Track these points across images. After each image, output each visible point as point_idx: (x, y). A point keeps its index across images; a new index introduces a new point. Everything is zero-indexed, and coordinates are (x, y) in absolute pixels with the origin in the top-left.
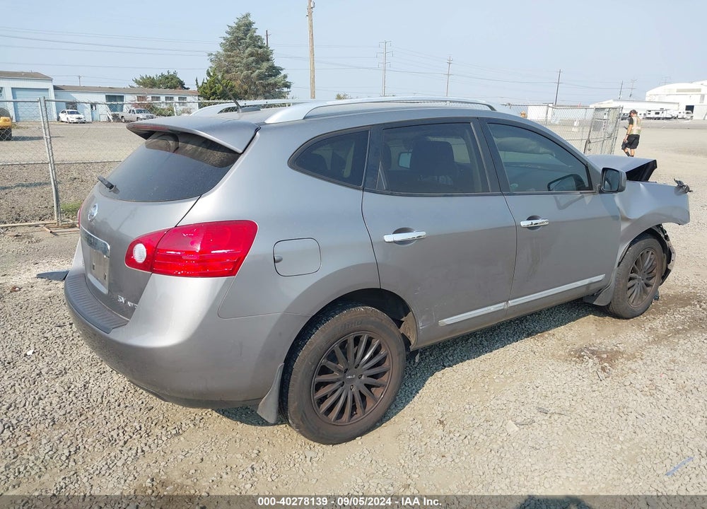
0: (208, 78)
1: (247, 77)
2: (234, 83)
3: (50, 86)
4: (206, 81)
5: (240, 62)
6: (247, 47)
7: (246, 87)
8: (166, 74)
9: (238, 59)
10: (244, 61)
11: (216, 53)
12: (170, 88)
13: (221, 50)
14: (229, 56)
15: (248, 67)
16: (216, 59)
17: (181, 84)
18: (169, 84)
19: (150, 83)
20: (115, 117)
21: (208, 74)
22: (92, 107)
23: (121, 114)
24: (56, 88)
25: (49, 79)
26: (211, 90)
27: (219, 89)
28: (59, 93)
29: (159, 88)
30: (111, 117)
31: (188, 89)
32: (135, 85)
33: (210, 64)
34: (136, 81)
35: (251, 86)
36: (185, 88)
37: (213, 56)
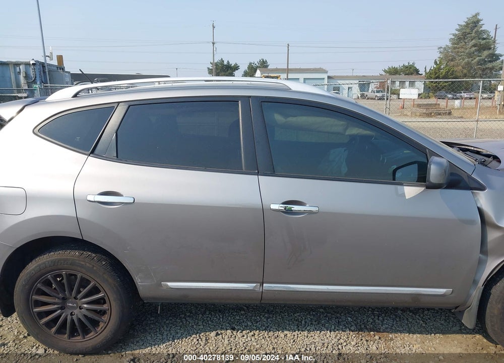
0: (435, 66)
1: (468, 63)
2: (455, 69)
3: (325, 76)
4: (432, 68)
5: (463, 52)
6: (472, 40)
7: (465, 71)
8: (407, 64)
9: (463, 50)
10: (467, 51)
11: (445, 46)
12: (407, 74)
13: (449, 44)
14: (455, 48)
15: (470, 55)
16: (444, 51)
17: (417, 72)
18: (407, 72)
19: (394, 72)
20: (362, 95)
21: (436, 63)
22: (349, 89)
23: (366, 93)
24: (329, 77)
25: (326, 72)
26: (435, 75)
27: (441, 74)
28: (331, 80)
29: (400, 75)
30: (359, 96)
31: (421, 75)
32: (384, 73)
33: (439, 55)
34: (385, 71)
35: (470, 70)
36: (419, 74)
37: (442, 49)
